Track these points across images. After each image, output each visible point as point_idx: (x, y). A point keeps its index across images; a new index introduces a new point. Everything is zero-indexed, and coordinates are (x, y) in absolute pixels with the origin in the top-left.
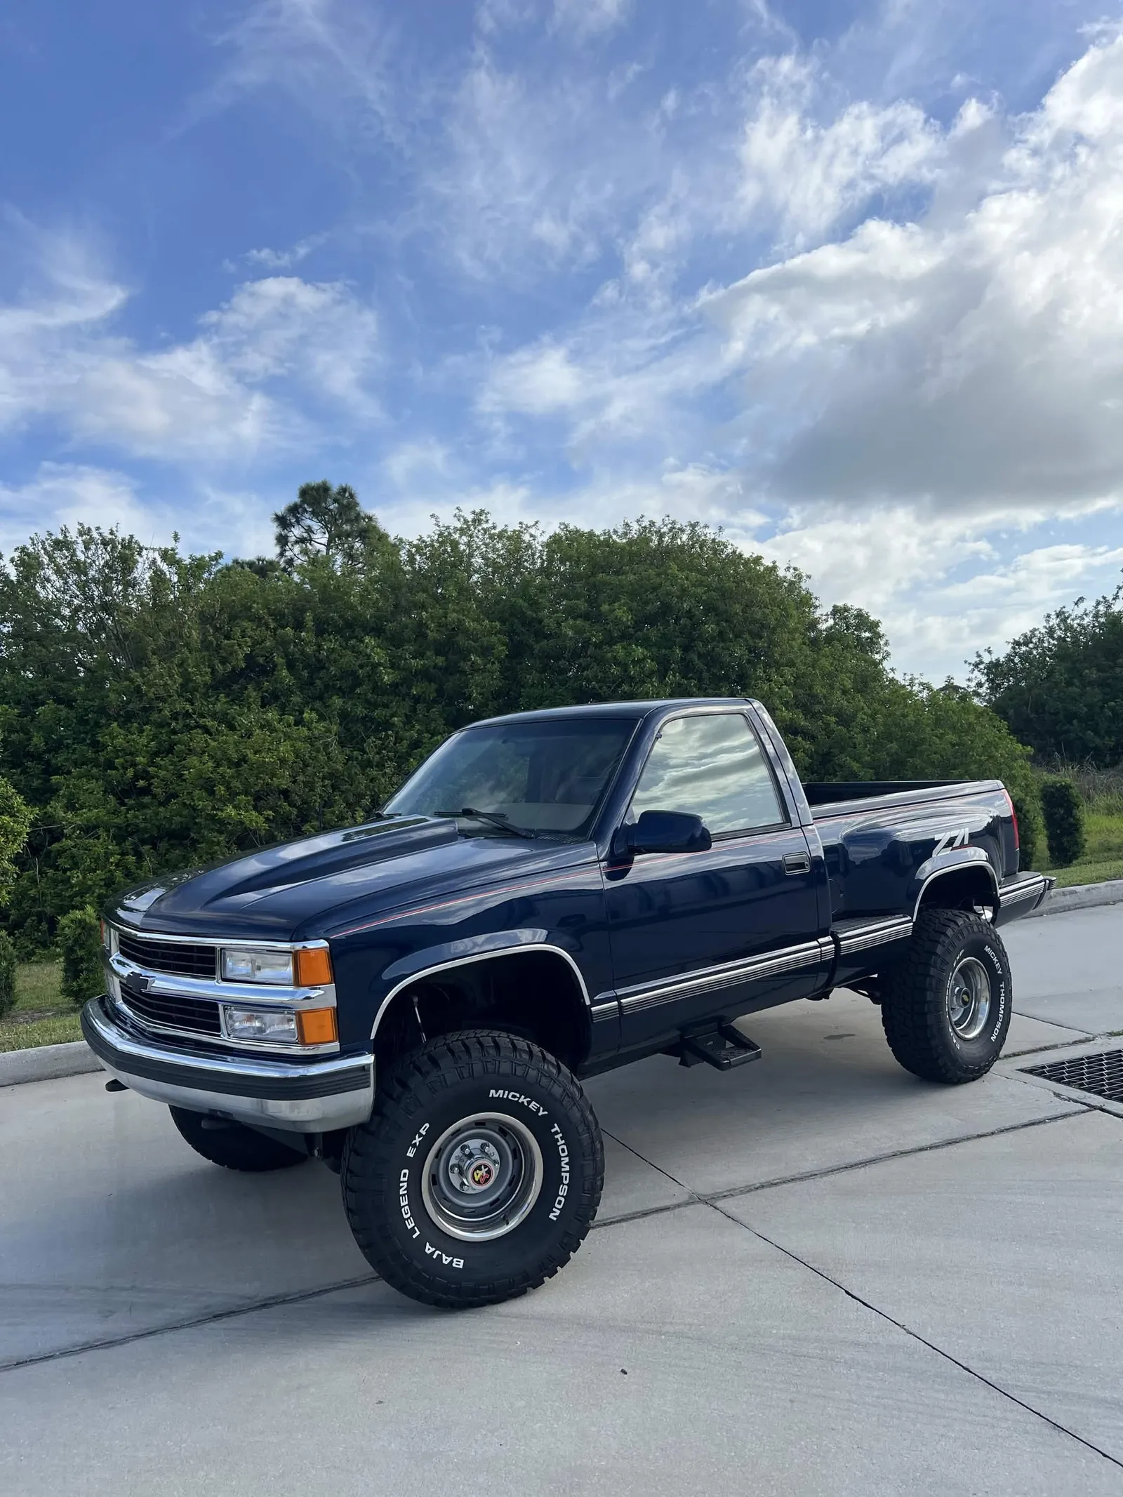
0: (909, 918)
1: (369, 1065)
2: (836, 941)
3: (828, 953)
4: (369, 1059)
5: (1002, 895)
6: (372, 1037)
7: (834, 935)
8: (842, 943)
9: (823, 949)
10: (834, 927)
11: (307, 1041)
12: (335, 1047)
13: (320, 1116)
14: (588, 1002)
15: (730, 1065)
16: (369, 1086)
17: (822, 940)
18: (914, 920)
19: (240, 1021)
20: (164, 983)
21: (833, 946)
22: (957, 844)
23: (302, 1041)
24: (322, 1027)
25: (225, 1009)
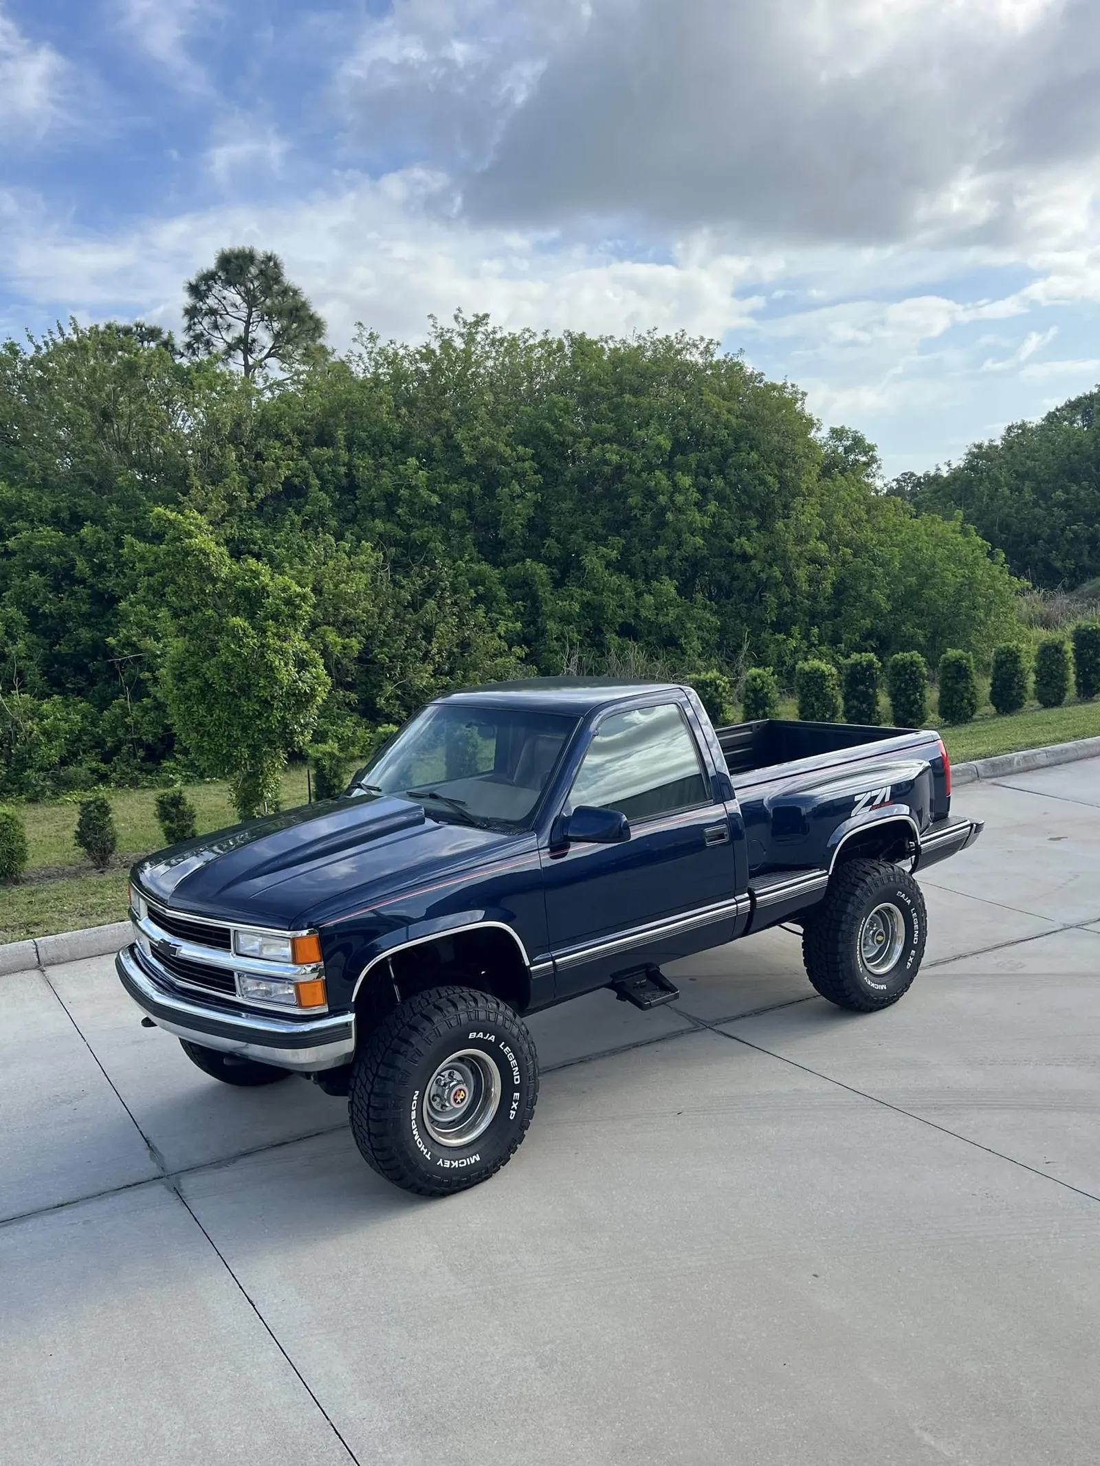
0: (825, 871)
1: (351, 1022)
2: (752, 897)
3: (744, 908)
4: (350, 1017)
5: (923, 843)
6: (353, 1000)
7: (750, 892)
8: (757, 899)
9: (739, 905)
10: (752, 883)
11: (303, 1004)
12: (326, 1009)
13: (314, 1060)
14: (527, 964)
15: (650, 1006)
16: (351, 1038)
17: (738, 898)
18: (830, 873)
19: (251, 985)
20: (190, 951)
21: (749, 901)
22: (877, 802)
23: (300, 1005)
24: (314, 994)
25: (239, 976)
